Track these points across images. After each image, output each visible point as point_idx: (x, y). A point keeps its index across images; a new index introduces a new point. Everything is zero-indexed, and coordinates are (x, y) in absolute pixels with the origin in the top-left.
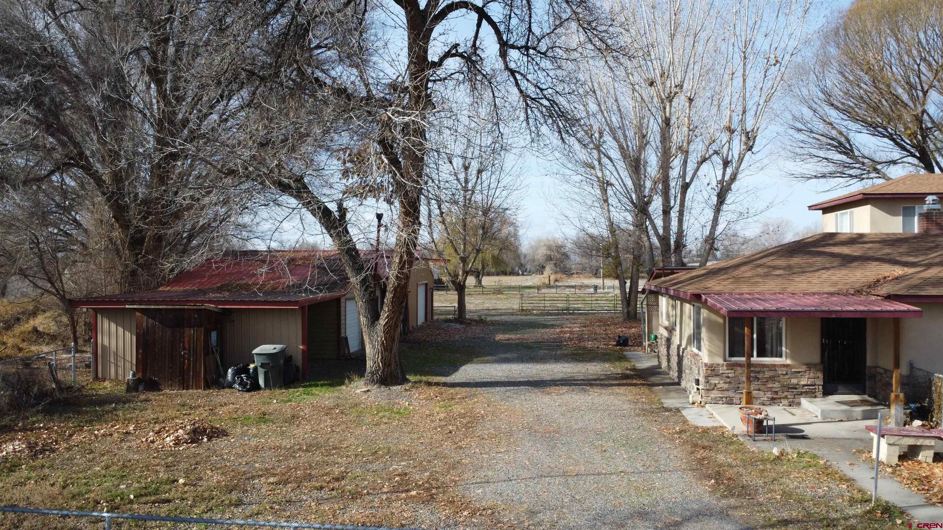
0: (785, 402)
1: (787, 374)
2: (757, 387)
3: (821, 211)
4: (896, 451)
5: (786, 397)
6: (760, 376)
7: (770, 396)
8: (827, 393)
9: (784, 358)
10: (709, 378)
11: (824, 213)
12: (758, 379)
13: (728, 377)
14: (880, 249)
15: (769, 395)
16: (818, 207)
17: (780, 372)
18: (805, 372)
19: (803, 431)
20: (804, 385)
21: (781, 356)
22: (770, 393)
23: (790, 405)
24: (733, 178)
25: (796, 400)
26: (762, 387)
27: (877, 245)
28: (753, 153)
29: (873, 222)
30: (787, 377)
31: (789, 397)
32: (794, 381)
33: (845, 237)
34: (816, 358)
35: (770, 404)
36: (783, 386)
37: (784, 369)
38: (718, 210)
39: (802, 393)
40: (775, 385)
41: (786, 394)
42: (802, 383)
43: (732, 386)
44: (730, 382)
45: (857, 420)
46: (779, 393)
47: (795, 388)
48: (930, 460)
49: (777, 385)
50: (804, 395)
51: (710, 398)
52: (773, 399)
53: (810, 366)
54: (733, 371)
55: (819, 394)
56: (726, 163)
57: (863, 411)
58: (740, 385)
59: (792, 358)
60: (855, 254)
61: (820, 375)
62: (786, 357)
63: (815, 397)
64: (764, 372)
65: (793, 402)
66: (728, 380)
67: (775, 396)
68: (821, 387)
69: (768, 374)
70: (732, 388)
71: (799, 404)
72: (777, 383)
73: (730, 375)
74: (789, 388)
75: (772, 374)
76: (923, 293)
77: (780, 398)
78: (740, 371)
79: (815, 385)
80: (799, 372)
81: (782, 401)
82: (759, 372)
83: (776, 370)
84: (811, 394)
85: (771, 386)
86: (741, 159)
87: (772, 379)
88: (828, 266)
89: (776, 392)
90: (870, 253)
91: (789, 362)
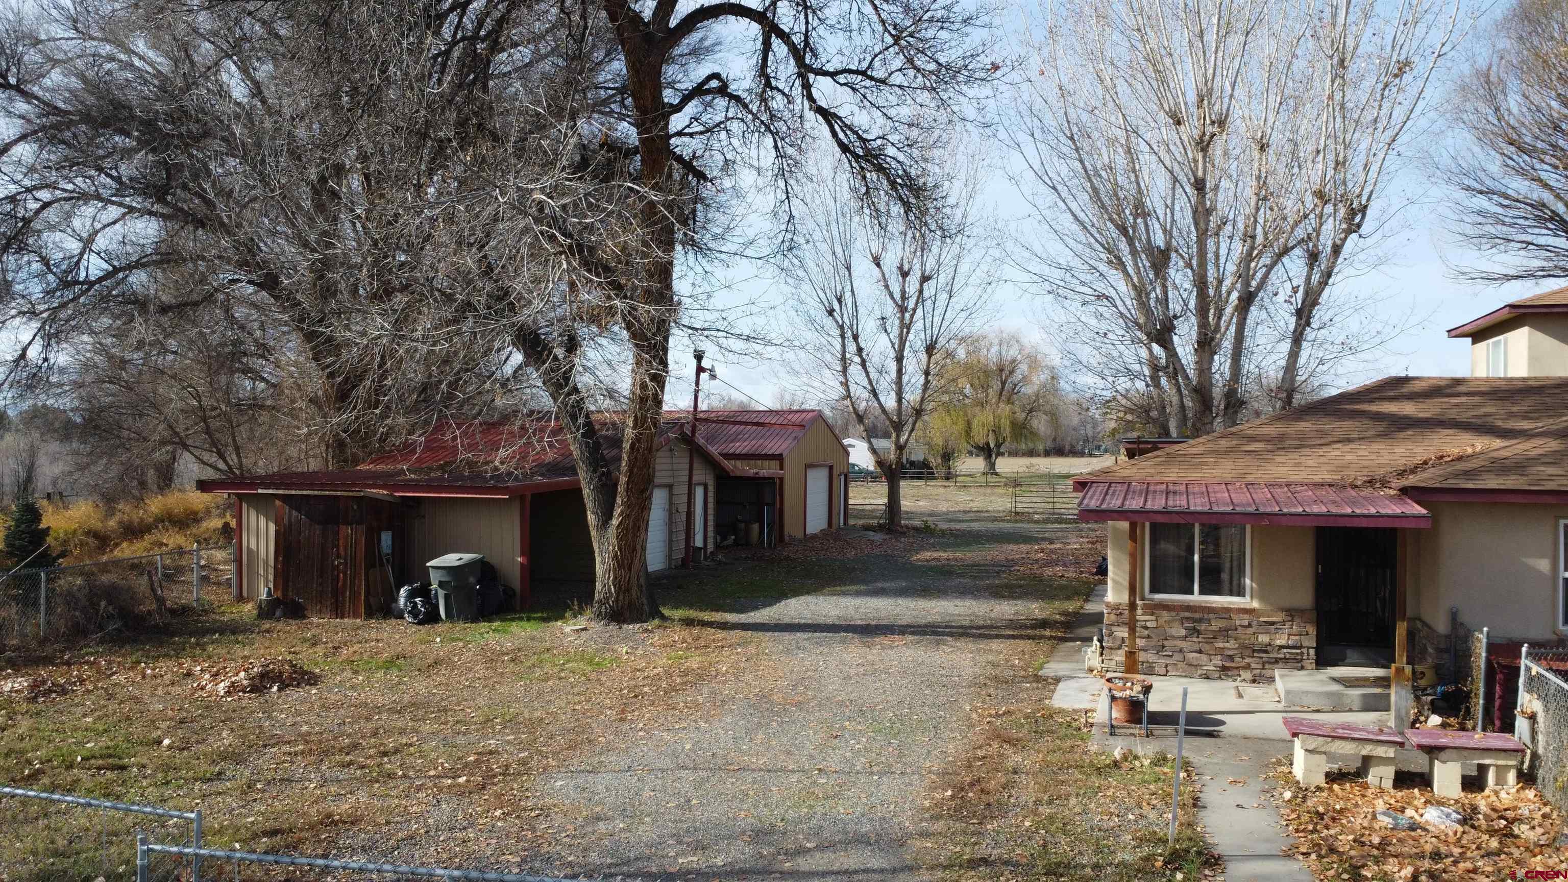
0: (1247, 675)
1: (1250, 626)
2: (1196, 647)
3: (1470, 339)
5: (1248, 667)
6: (1203, 627)
7: (1220, 663)
8: (1322, 662)
9: (1248, 598)
10: (1114, 629)
11: (1474, 343)
12: (1199, 633)
13: (1146, 628)
15: (1218, 661)
17: (1238, 623)
18: (1283, 623)
20: (1282, 647)
21: (1240, 593)
22: (1219, 657)
23: (1254, 681)
24: (1324, 283)
25: (1267, 673)
26: (1206, 647)
29: (1533, 359)
30: (1250, 631)
31: (1253, 666)
32: (1264, 639)
34: (1304, 597)
35: (1220, 678)
36: (1243, 647)
37: (1246, 617)
38: (1297, 339)
39: (1277, 661)
40: (1227, 645)
41: (1247, 660)
42: (1278, 642)
43: (1154, 642)
44: (1149, 637)
46: (1237, 659)
47: (1266, 652)
48: (1388, 784)
49: (1232, 644)
50: (1281, 665)
51: (1114, 663)
52: (1224, 669)
53: (1292, 613)
54: (1153, 618)
55: (1310, 663)
56: (1313, 257)
58: (1166, 643)
59: (1262, 598)
61: (1312, 630)
62: (1252, 597)
63: (1302, 668)
64: (1209, 621)
65: (1261, 675)
66: (1146, 632)
67: (1228, 664)
68: (1312, 652)
69: (1216, 625)
70: (1154, 647)
71: (1272, 680)
72: (1232, 642)
73: (1148, 624)
74: (1254, 651)
75: (1222, 624)
77: (1237, 668)
78: (1166, 618)
79: (1301, 647)
80: (1273, 623)
81: (1242, 672)
82: (1200, 621)
83: (1230, 618)
84: (1295, 662)
85: (1221, 645)
87: (1225, 633)
89: (1231, 658)
91: (1255, 604)
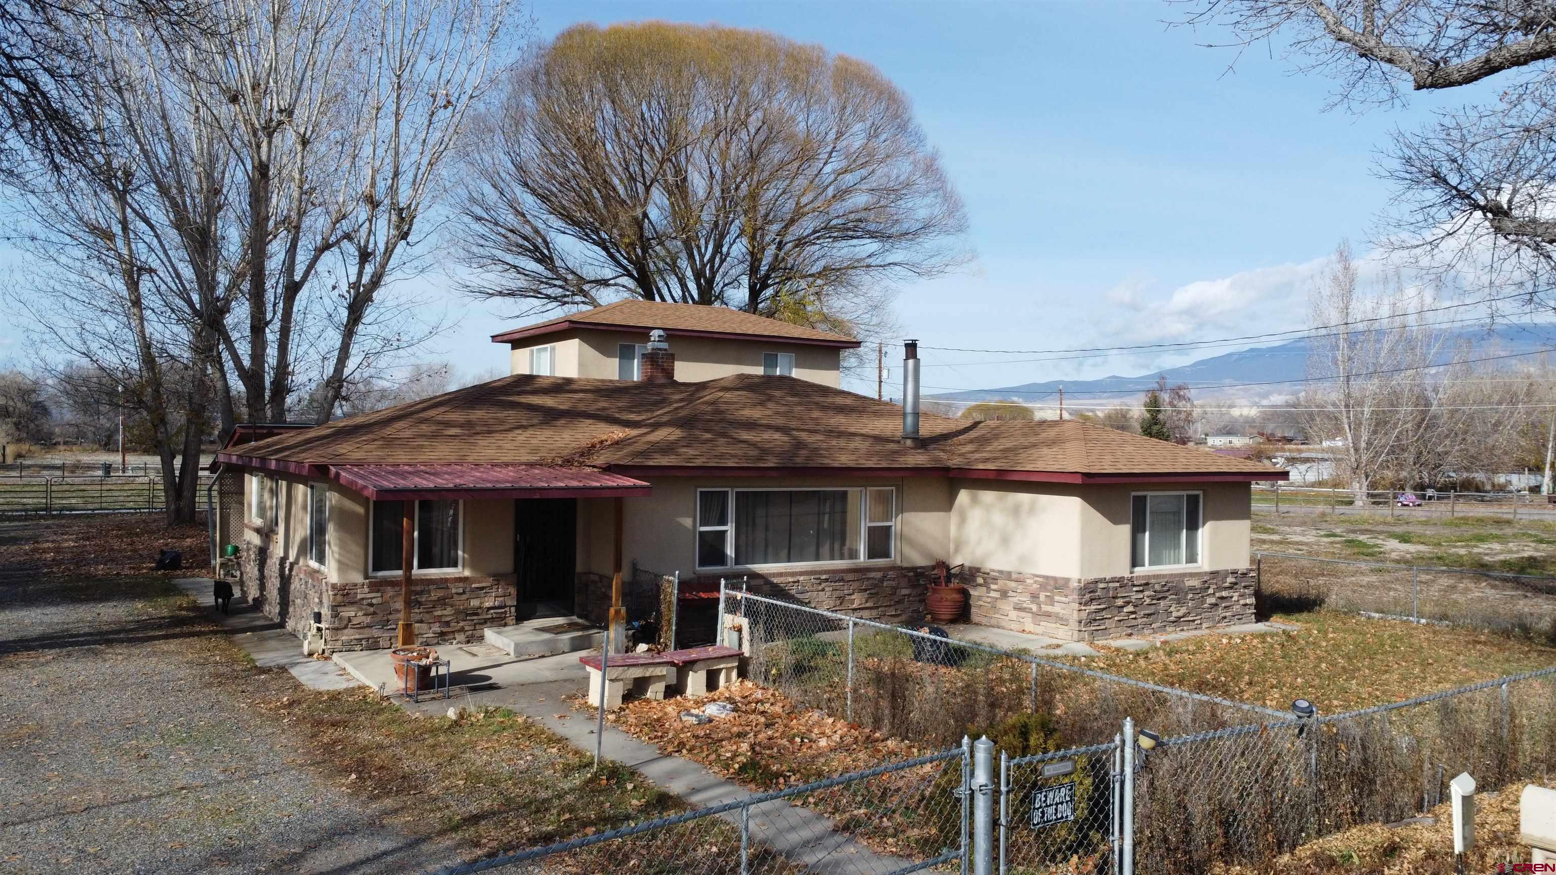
0: (461, 637)
1: (464, 593)
2: (420, 617)
3: (509, 345)
4: (619, 689)
5: (462, 630)
6: (423, 599)
7: (438, 630)
8: (521, 618)
9: (460, 568)
10: (339, 609)
11: (513, 348)
12: (420, 604)
13: (371, 605)
14: (595, 401)
15: (436, 628)
16: (505, 338)
17: (454, 591)
18: (491, 587)
19: (489, 678)
20: (489, 609)
21: (455, 565)
22: (438, 624)
23: (468, 642)
24: (376, 282)
25: (477, 633)
26: (426, 617)
27: (590, 396)
28: (408, 243)
29: (581, 365)
30: (464, 597)
31: (467, 628)
32: (475, 603)
33: (547, 381)
34: (506, 563)
35: (438, 643)
36: (458, 612)
37: (461, 585)
38: (349, 332)
39: (485, 621)
40: (445, 612)
41: (461, 624)
42: (487, 605)
43: (378, 618)
44: (374, 613)
45: (564, 653)
46: (452, 624)
47: (477, 614)
48: (660, 696)
49: (449, 611)
50: (489, 624)
51: (340, 643)
52: (442, 634)
53: (498, 578)
54: (379, 594)
55: (511, 620)
56: (365, 256)
57: (573, 639)
58: (390, 617)
59: (473, 567)
60: (562, 407)
61: (513, 590)
62: (463, 567)
63: (505, 625)
64: (429, 592)
65: (472, 636)
66: (372, 609)
67: (445, 630)
68: (513, 609)
69: (435, 595)
70: (377, 623)
71: (481, 638)
72: (449, 609)
73: (374, 601)
74: (467, 615)
75: (440, 594)
76: (651, 463)
77: (453, 632)
78: (391, 594)
79: (505, 606)
80: (482, 588)
81: (456, 635)
82: (421, 593)
83: (447, 588)
84: (499, 621)
85: (439, 613)
86: (389, 252)
87: (442, 602)
88: (525, 423)
89: (447, 624)
90: (582, 407)
91: (467, 573)
